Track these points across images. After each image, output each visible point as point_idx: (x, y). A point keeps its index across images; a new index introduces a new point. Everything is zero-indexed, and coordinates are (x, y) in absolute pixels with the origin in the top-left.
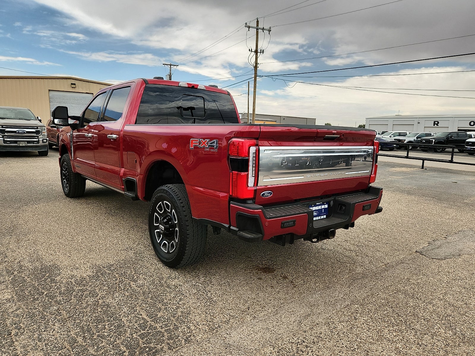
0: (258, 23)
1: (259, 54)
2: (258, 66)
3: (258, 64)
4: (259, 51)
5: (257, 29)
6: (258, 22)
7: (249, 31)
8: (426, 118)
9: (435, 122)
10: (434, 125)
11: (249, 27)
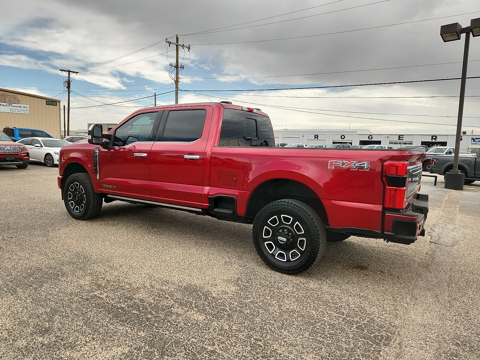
0: (178, 40)
1: (179, 69)
2: (179, 80)
3: (179, 78)
4: (179, 66)
5: (177, 45)
6: (177, 38)
7: (170, 46)
8: (308, 132)
9: (315, 136)
10: (315, 138)
11: (170, 43)
